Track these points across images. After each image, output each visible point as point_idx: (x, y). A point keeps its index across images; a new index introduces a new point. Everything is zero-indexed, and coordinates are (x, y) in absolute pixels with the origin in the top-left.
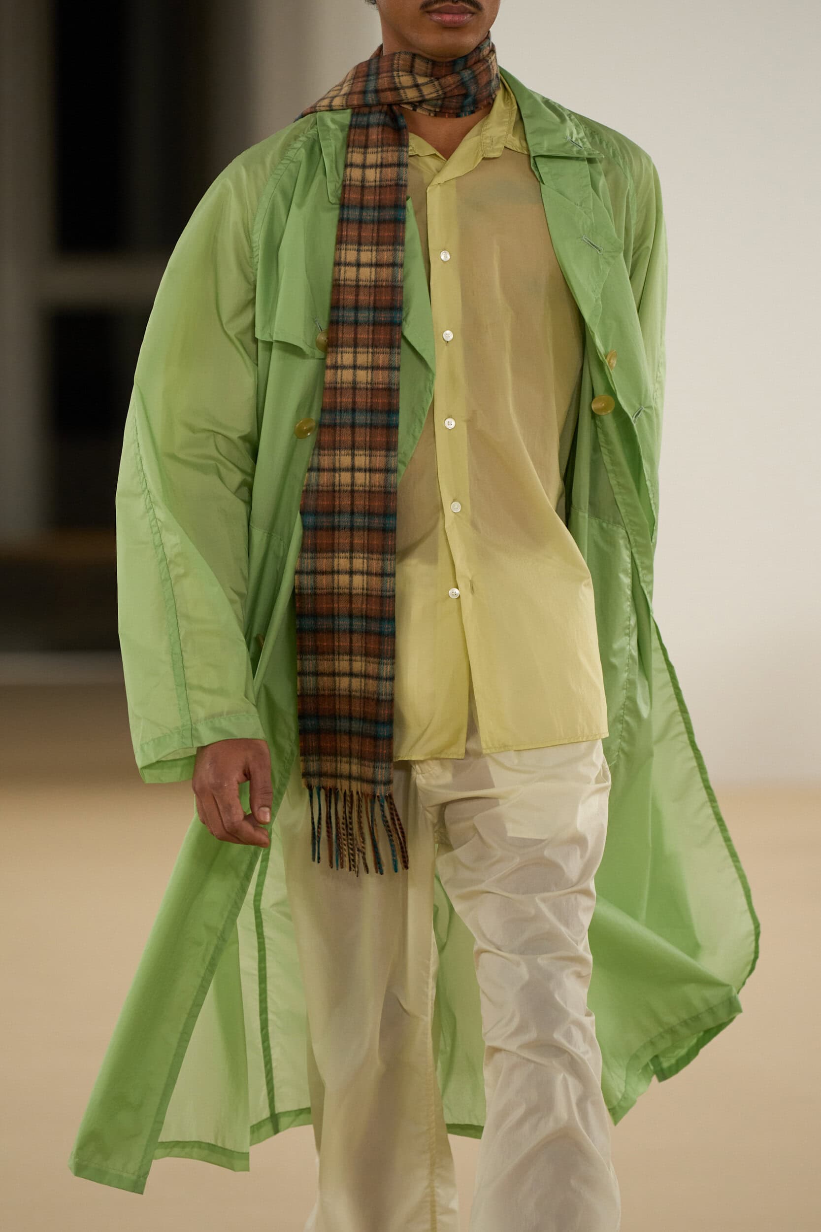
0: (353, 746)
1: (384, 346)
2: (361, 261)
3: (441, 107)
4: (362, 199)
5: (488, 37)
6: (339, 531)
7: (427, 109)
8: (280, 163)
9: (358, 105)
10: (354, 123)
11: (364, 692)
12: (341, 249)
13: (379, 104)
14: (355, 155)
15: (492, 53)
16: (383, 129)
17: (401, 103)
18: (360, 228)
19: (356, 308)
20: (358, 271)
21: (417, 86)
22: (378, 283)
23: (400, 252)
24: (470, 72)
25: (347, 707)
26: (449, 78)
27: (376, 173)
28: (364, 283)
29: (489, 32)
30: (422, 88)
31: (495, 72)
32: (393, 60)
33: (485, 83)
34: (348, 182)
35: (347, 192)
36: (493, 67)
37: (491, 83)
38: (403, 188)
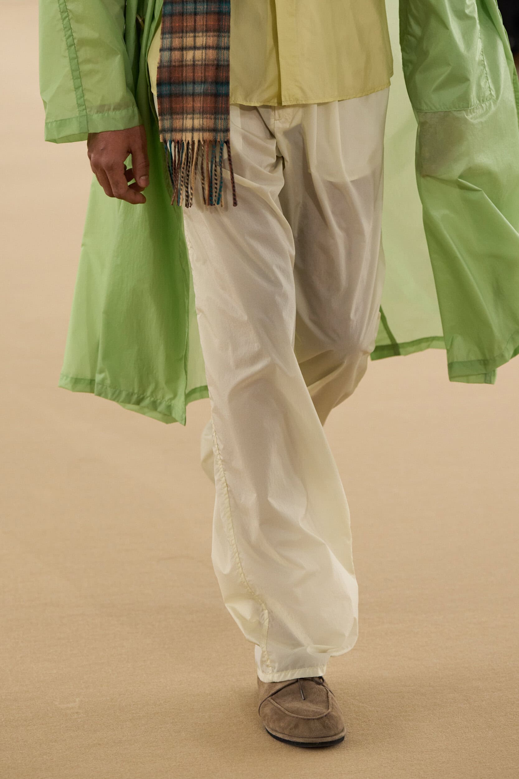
0: (195, 105)
11: (205, 61)
25: (192, 74)
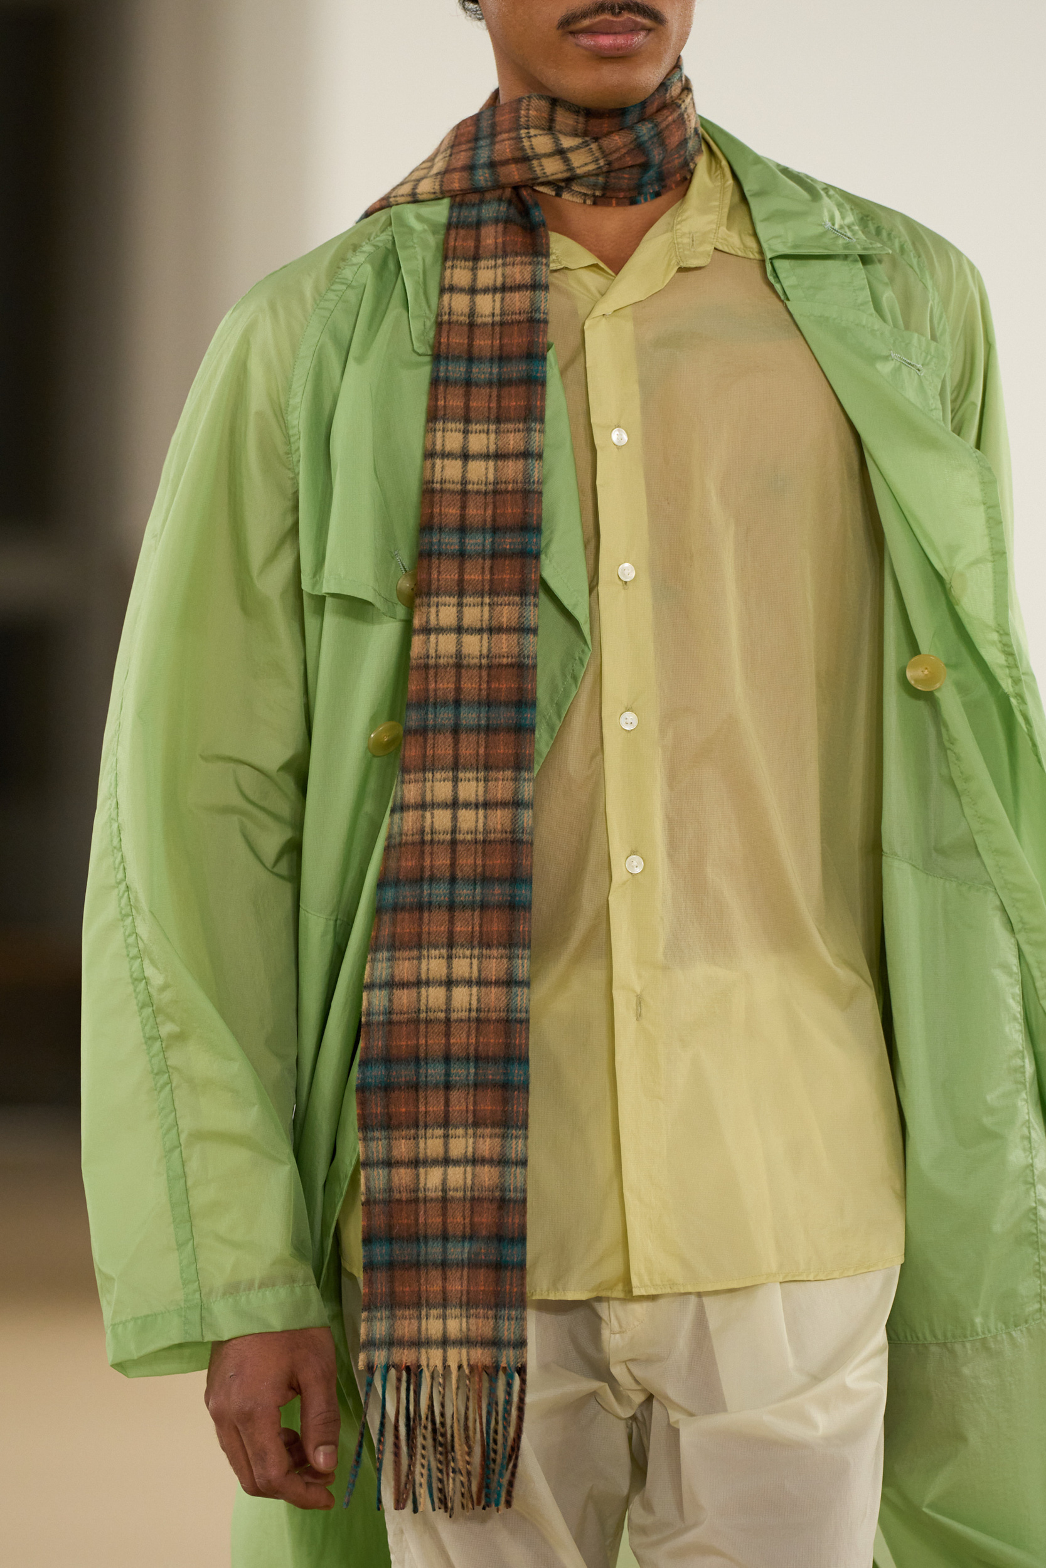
0: (449, 1287)
1: (510, 593)
2: (471, 450)
3: (605, 188)
4: (470, 345)
5: (677, 66)
6: (430, 911)
7: (580, 193)
8: (329, 289)
9: (461, 190)
10: (454, 220)
11: (472, 1190)
12: (435, 430)
13: (497, 186)
14: (457, 271)
15: (686, 92)
16: (505, 228)
17: (534, 184)
18: (467, 395)
19: (463, 529)
20: (465, 466)
21: (561, 152)
22: (499, 486)
23: (537, 433)
24: (650, 126)
25: (439, 1220)
26: (617, 138)
27: (494, 301)
28: (475, 486)
29: (679, 57)
30: (570, 155)
31: (693, 125)
32: (518, 110)
33: (677, 143)
34: (446, 318)
35: (444, 334)
36: (689, 117)
37: (687, 143)
38: (542, 325)
